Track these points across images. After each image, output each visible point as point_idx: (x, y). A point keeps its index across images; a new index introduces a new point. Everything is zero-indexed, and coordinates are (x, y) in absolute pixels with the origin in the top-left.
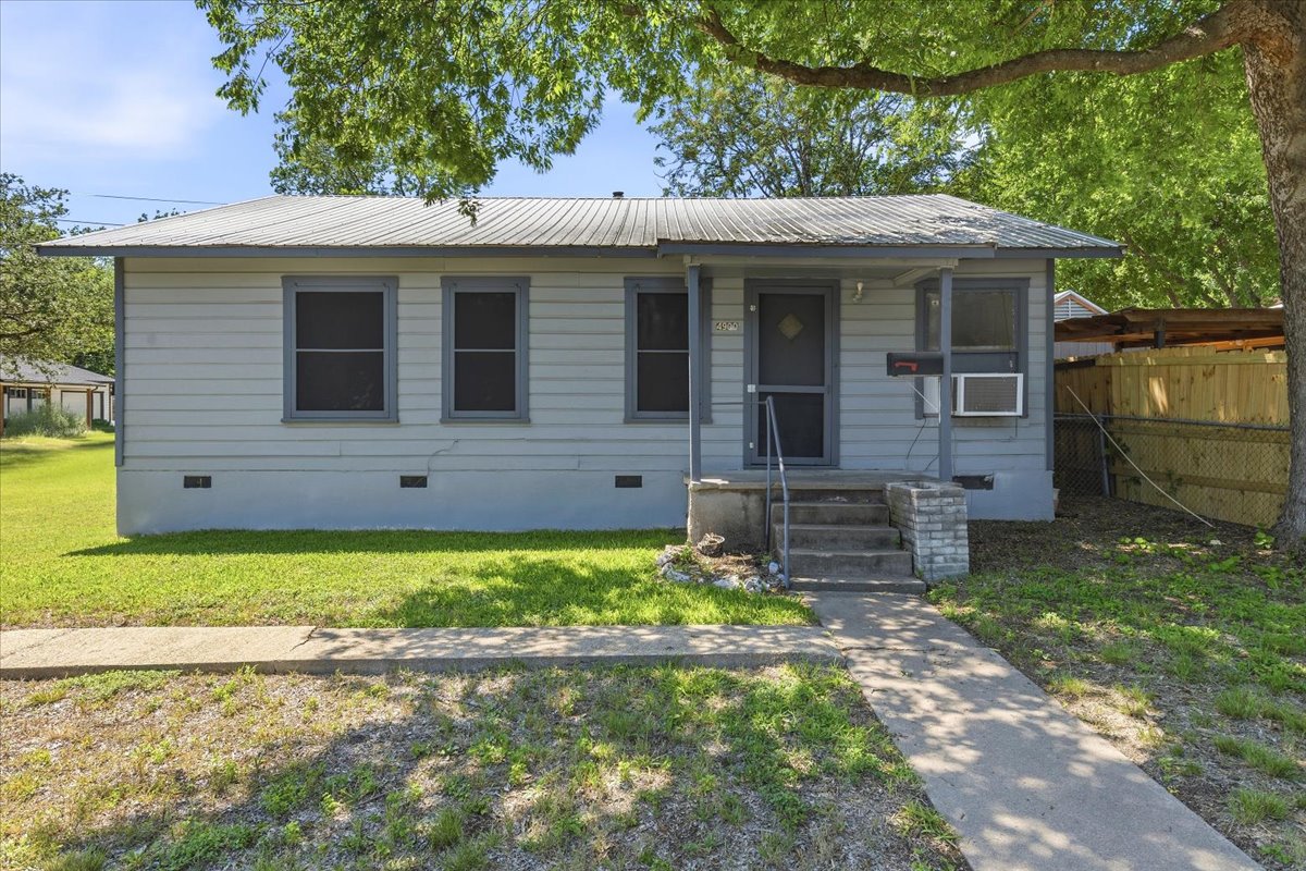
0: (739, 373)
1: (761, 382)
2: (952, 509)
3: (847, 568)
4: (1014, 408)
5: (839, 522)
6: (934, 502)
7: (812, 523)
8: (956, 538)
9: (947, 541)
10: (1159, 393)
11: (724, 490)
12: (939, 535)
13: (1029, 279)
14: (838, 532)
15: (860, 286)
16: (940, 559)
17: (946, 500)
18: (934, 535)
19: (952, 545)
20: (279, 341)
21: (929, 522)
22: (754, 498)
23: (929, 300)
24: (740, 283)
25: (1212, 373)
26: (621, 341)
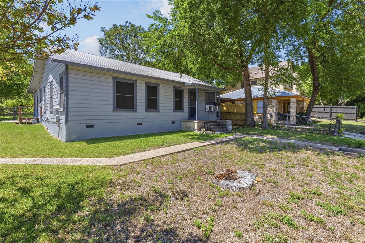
0: (187, 104)
1: (190, 106)
10: (225, 108)
15: (201, 92)
22: (204, 123)
25: (232, 106)
26: (173, 97)
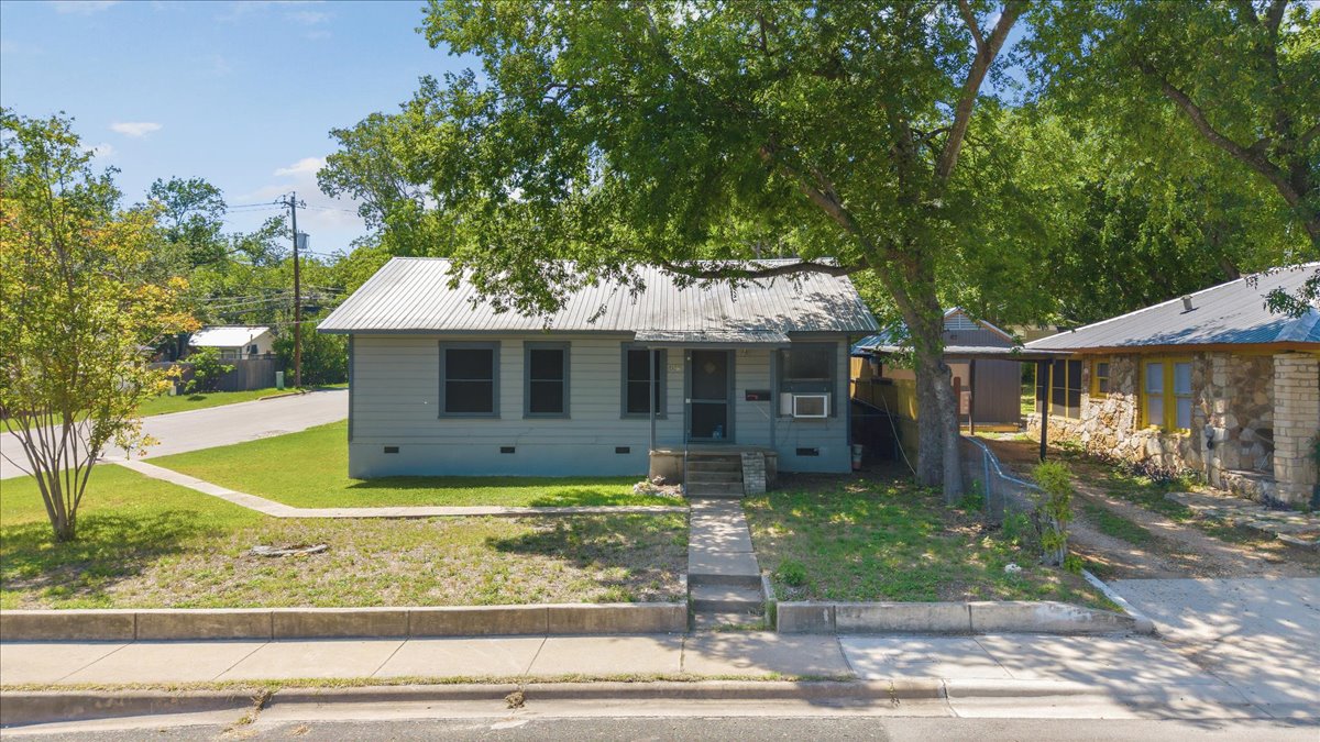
0: (681, 393)
1: (694, 397)
2: (758, 464)
4: (823, 414)
5: (718, 470)
6: (751, 461)
8: (761, 476)
9: (756, 478)
11: (666, 455)
13: (837, 343)
16: (753, 485)
17: (756, 460)
18: (752, 475)
19: (758, 480)
20: (437, 375)
21: (749, 470)
26: (619, 376)
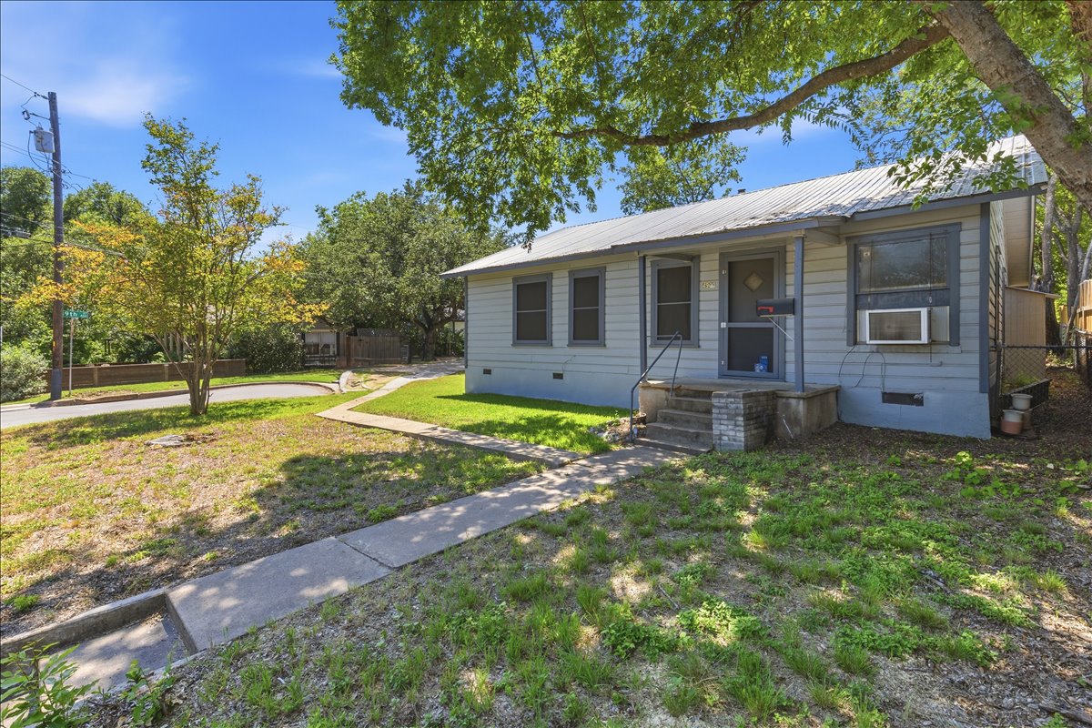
1: (730, 320)
2: (733, 406)
3: (679, 437)
4: (919, 337)
6: (723, 401)
7: (691, 411)
8: (736, 425)
9: (730, 427)
12: (726, 422)
13: (960, 223)
14: (691, 416)
16: (725, 438)
17: (730, 400)
18: (722, 422)
19: (733, 430)
20: (511, 308)
21: (719, 413)
23: (861, 252)
24: (717, 256)
